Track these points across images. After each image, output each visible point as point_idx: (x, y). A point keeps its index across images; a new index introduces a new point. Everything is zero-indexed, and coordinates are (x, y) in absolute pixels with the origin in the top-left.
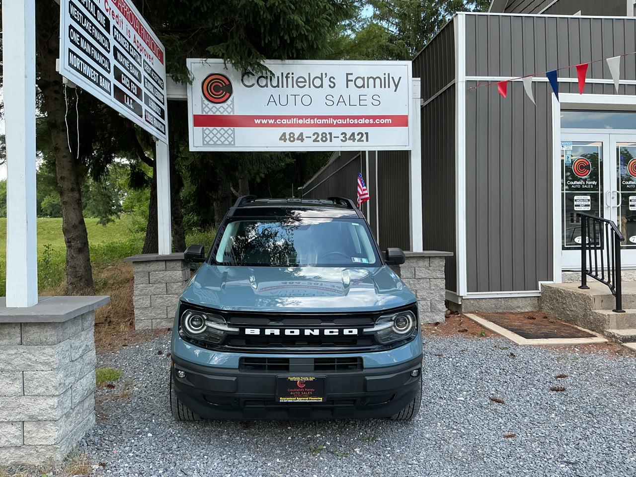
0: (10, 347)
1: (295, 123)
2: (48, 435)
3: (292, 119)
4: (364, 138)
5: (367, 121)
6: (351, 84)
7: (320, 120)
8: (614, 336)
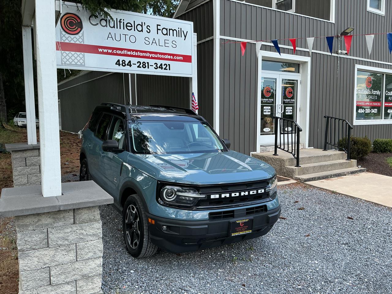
0: (65, 228)
1: (125, 54)
2: (95, 286)
3: (124, 51)
4: (168, 68)
5: (169, 57)
6: (160, 32)
7: (142, 53)
8: (299, 179)
